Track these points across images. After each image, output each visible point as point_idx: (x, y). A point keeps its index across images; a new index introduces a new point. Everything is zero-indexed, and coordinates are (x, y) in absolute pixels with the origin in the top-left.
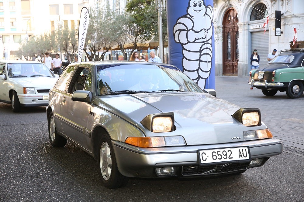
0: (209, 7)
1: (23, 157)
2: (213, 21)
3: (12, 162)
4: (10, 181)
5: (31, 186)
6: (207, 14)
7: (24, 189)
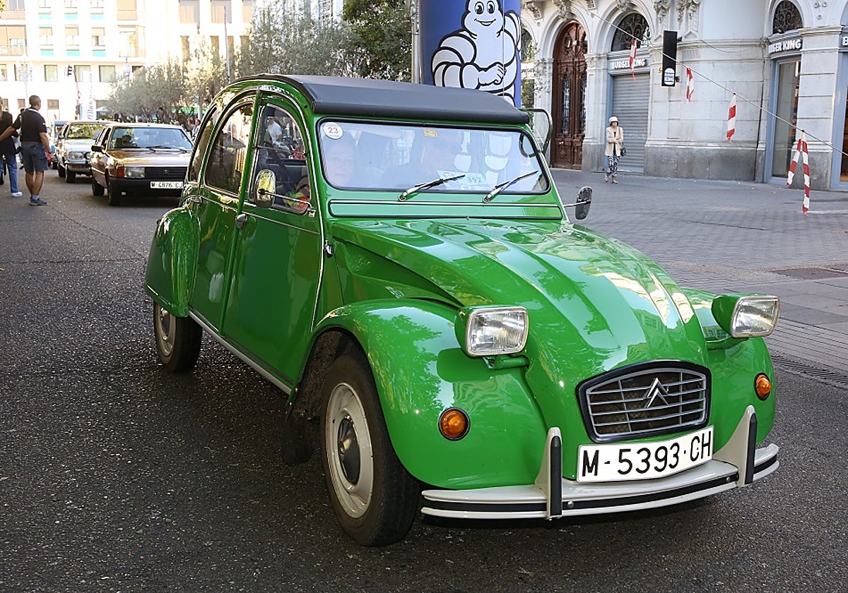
0: (512, 15)
1: (93, 330)
2: (519, 47)
3: (68, 340)
4: (57, 379)
5: (100, 392)
6: (506, 31)
7: (85, 396)
